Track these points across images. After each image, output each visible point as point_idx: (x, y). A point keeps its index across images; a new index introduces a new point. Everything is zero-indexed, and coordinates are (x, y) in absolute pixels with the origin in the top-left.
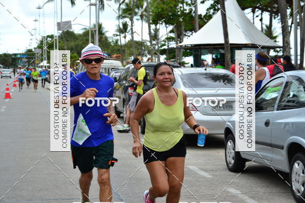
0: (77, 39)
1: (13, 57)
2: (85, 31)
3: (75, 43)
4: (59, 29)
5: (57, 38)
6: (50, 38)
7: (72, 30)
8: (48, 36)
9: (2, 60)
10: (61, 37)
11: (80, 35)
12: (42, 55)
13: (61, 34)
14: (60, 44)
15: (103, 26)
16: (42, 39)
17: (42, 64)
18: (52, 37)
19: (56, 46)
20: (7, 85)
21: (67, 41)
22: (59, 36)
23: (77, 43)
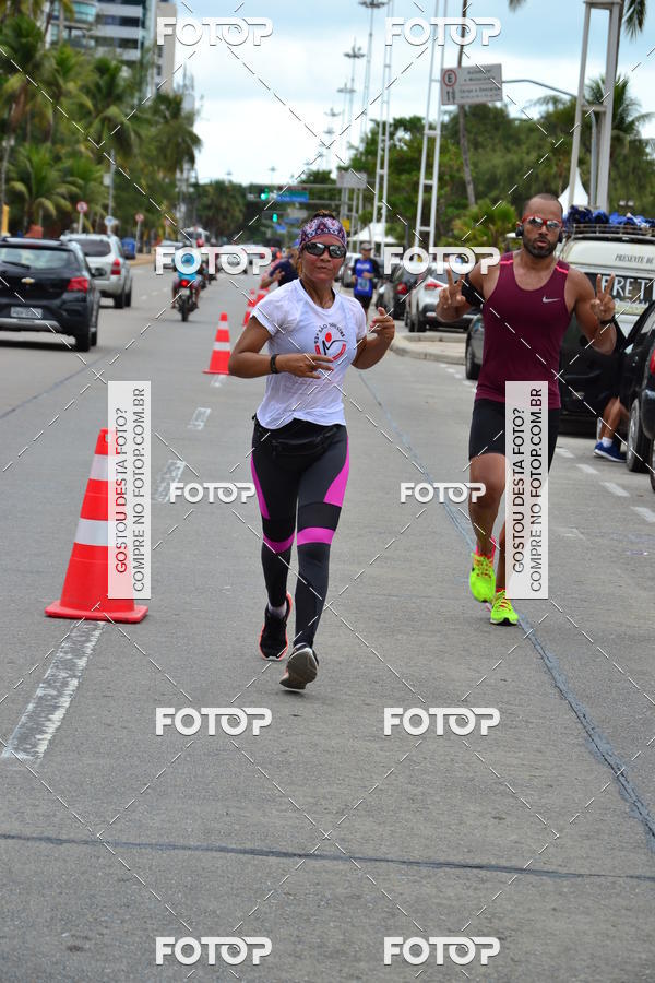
0: (518, 143)
1: (251, 197)
2: (551, 108)
3: (510, 157)
4: (448, 96)
5: (437, 133)
6: (406, 130)
7: (499, 105)
8: (400, 123)
9: (209, 207)
10: (451, 130)
11: (529, 127)
12: (369, 199)
13: (455, 120)
14: (446, 159)
15: (632, 92)
16: (374, 133)
17: (363, 236)
18: (414, 125)
19: (430, 166)
20: (224, 318)
21: (476, 145)
22: (444, 126)
23: (514, 158)
